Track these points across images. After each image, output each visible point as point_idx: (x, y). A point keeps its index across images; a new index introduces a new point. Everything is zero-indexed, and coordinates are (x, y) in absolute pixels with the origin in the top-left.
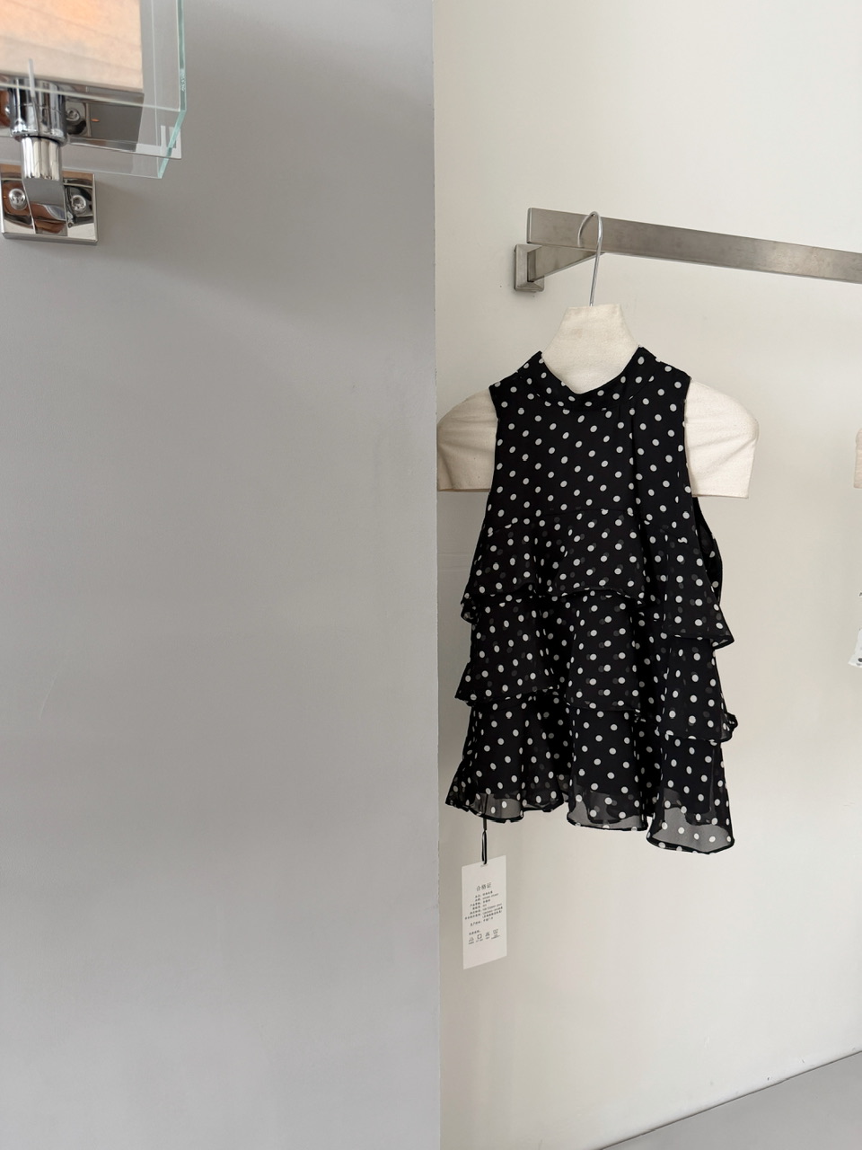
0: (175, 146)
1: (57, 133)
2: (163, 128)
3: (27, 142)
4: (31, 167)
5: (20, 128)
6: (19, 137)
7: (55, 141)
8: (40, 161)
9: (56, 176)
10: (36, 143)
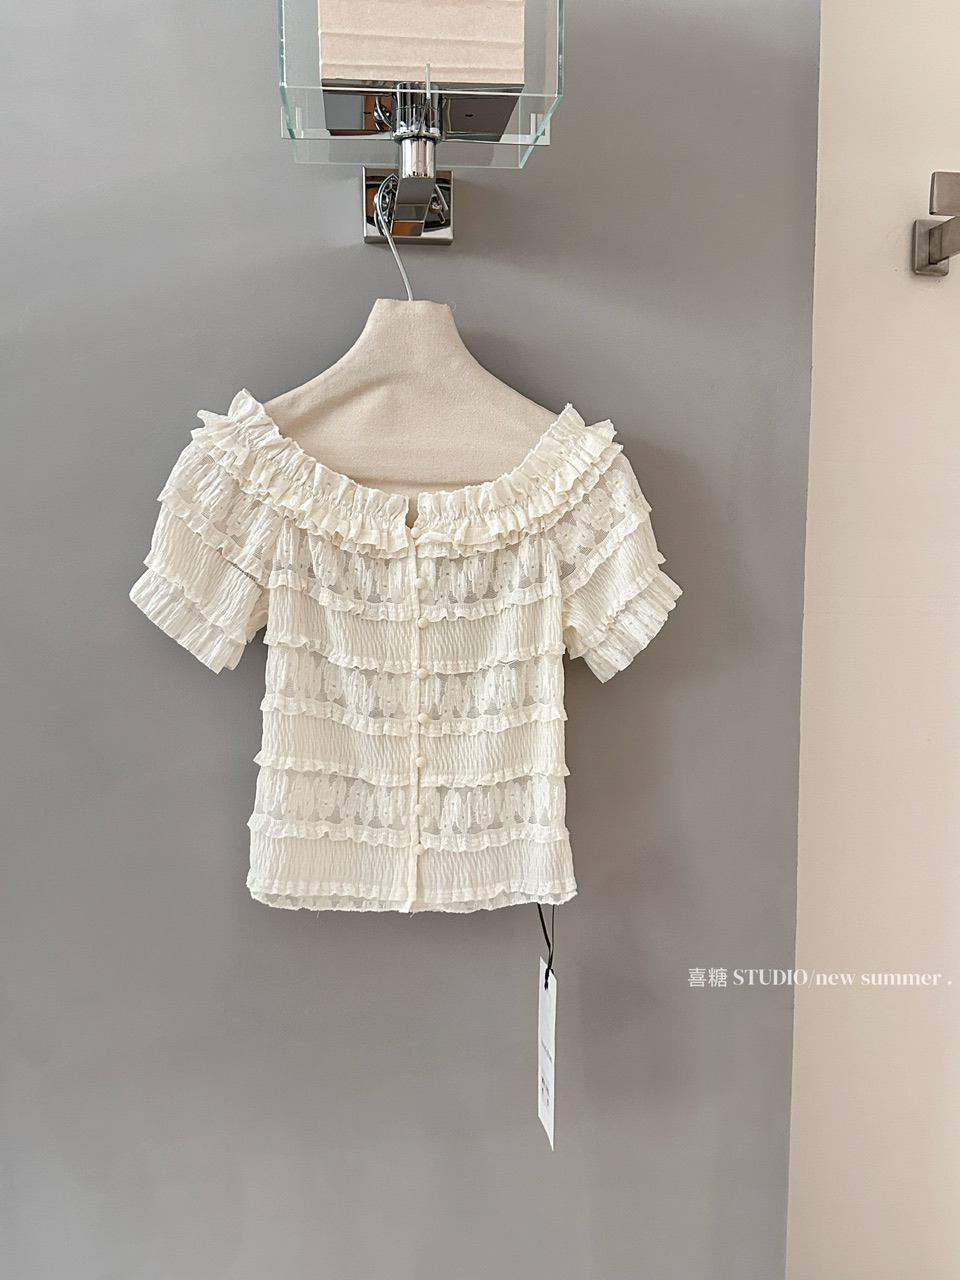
0: (543, 134)
1: (435, 131)
2: (533, 116)
3: (407, 143)
4: (408, 169)
5: (402, 130)
6: (400, 140)
7: (434, 140)
8: (418, 162)
9: (431, 173)
10: (415, 143)
